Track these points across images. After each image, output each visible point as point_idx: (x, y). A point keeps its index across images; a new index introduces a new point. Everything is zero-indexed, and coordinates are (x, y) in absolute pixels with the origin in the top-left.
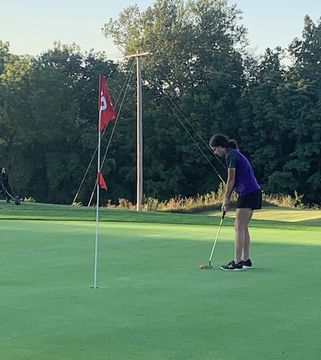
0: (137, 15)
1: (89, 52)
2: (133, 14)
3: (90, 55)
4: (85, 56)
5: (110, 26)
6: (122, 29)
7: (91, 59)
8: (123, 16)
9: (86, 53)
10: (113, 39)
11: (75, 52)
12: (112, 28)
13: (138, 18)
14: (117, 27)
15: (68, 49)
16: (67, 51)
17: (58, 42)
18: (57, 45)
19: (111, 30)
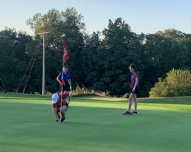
0: (40, 17)
1: (20, 31)
2: (39, 16)
3: (20, 33)
4: (18, 33)
5: (29, 21)
6: (34, 22)
7: (20, 34)
8: (34, 17)
9: (18, 32)
10: (30, 26)
11: (14, 31)
12: (30, 22)
13: (41, 18)
14: (32, 21)
15: (11, 30)
16: (10, 30)
17: (7, 27)
18: (6, 28)
19: (29, 23)
